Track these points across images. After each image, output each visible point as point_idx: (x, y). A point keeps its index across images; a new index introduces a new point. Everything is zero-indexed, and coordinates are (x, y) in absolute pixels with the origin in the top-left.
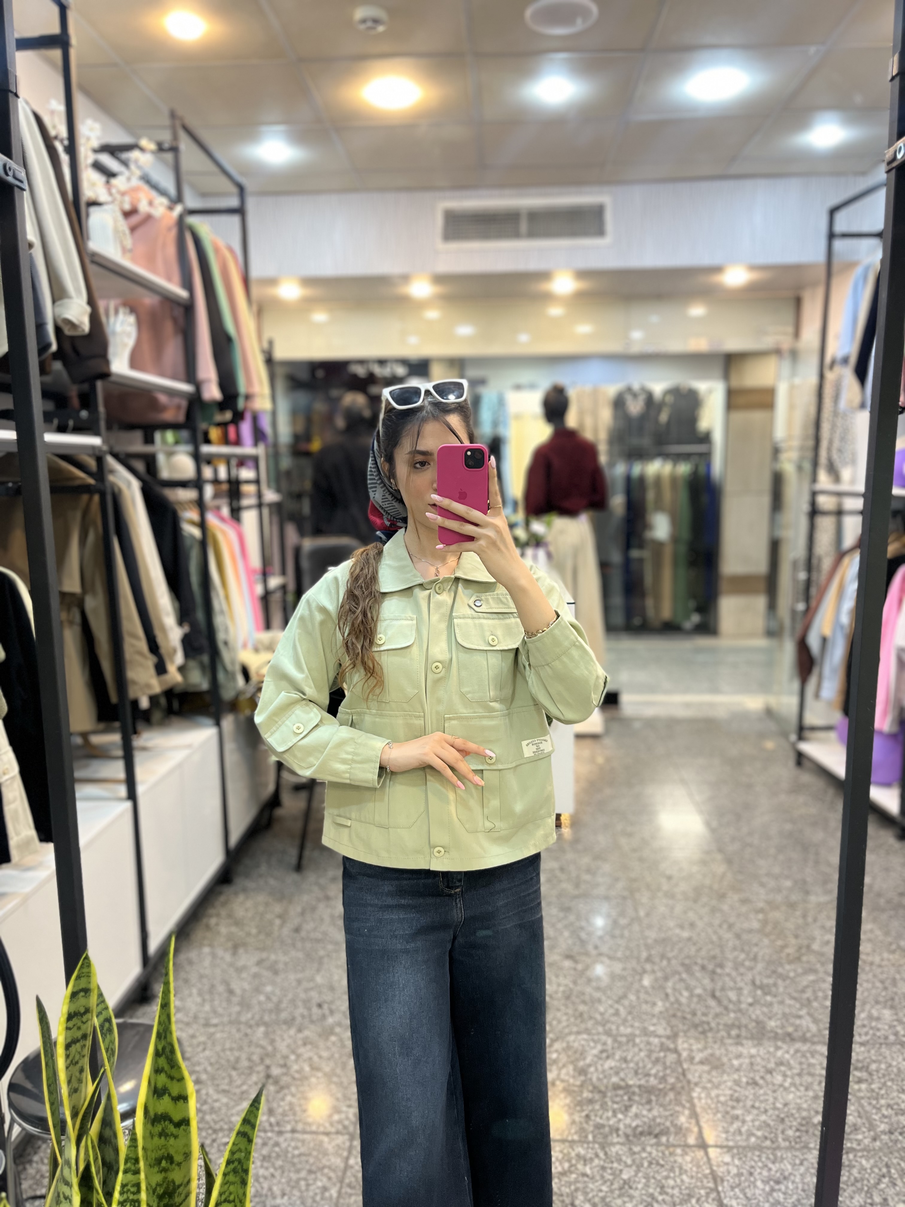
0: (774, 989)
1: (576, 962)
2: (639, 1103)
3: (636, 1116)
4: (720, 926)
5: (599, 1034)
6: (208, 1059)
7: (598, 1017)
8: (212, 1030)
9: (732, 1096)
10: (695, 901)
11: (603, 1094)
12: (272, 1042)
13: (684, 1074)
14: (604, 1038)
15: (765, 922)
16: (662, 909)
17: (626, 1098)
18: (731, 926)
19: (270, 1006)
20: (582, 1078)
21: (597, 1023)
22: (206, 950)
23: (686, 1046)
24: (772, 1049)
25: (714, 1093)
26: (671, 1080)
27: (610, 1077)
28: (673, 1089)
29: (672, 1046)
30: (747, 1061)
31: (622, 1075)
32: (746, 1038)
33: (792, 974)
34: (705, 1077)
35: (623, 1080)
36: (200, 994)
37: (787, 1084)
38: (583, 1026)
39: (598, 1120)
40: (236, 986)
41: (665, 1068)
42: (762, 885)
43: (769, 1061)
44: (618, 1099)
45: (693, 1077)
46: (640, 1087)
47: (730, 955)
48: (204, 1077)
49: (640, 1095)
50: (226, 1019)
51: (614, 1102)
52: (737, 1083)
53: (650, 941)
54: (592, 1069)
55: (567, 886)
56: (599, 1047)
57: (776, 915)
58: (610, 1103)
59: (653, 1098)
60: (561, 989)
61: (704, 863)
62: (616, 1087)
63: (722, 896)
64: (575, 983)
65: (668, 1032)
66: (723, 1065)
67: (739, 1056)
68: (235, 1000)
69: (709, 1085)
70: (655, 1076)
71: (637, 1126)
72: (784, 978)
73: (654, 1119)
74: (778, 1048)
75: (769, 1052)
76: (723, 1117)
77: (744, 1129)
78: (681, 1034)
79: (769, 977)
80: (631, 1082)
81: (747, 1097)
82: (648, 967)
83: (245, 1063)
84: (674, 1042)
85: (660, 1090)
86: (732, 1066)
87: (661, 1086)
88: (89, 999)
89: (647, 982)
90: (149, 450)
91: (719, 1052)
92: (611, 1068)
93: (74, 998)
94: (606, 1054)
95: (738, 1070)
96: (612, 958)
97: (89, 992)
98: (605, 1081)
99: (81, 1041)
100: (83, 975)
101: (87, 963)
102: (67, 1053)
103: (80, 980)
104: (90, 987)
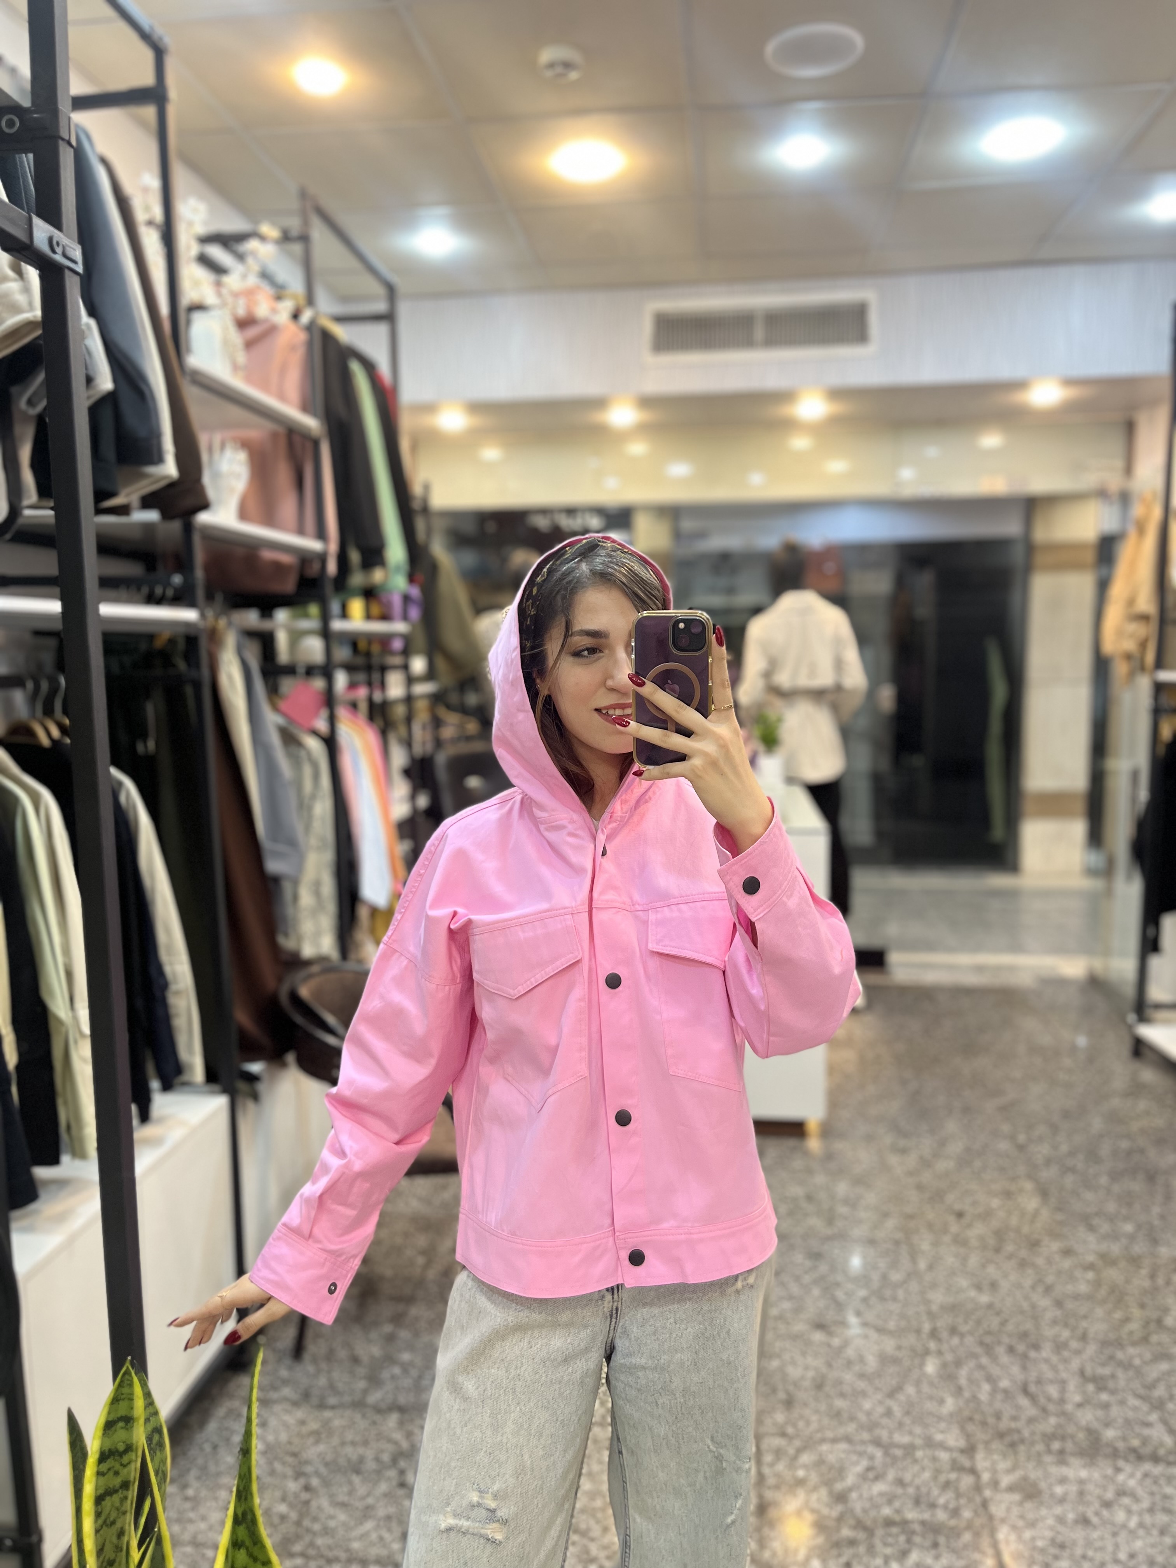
0: (1111, 1384)
1: (830, 1334)
2: (922, 1547)
4: (1033, 1288)
5: (863, 1442)
6: (320, 1455)
7: (862, 1417)
8: (328, 1414)
9: (1053, 1540)
10: (997, 1250)
11: (870, 1532)
12: (409, 1435)
13: (985, 1505)
14: (871, 1449)
15: (1097, 1284)
16: (950, 1260)
17: (902, 1538)
18: (1048, 1289)
19: (407, 1382)
20: (840, 1507)
21: (861, 1427)
23: (987, 1464)
24: (1109, 1472)
25: (1027, 1534)
26: (967, 1514)
27: (877, 1507)
28: (969, 1527)
29: (967, 1463)
30: (1074, 1488)
31: (897, 1504)
32: (1073, 1454)
33: (1137, 1362)
34: (1016, 1511)
35: (898, 1511)
37: (1132, 1524)
38: (841, 1431)
41: (958, 1495)
42: (1091, 1228)
43: (1104, 1488)
44: (890, 1540)
45: (998, 1510)
46: (923, 1523)
47: (1049, 1332)
48: (315, 1482)
49: (923, 1536)
50: (347, 1399)
51: (886, 1544)
52: (1061, 1520)
53: (934, 1308)
54: (854, 1495)
55: (815, 1222)
56: (864, 1463)
58: (879, 1546)
59: (942, 1540)
60: (811, 1374)
62: (889, 1523)
63: (1034, 1244)
64: (829, 1365)
65: (962, 1443)
66: (1040, 1492)
67: (1063, 1481)
68: (361, 1371)
69: (1021, 1523)
70: (945, 1507)
72: (1127, 1366)
74: (1118, 1470)
75: (1105, 1477)
78: (980, 1447)
79: (1103, 1365)
80: (910, 1516)
81: (1075, 1542)
82: (932, 1345)
83: (371, 1465)
84: (972, 1458)
85: (952, 1529)
86: (1052, 1495)
87: (953, 1522)
88: (132, 1431)
89: (931, 1367)
90: (266, 625)
91: (1034, 1474)
92: (881, 1494)
93: (109, 1429)
94: (873, 1474)
95: (1062, 1500)
96: (880, 1330)
97: (132, 1422)
98: (873, 1513)
99: (120, 1491)
100: (123, 1397)
101: (128, 1380)
102: (98, 1509)
103: (119, 1404)
104: (133, 1415)
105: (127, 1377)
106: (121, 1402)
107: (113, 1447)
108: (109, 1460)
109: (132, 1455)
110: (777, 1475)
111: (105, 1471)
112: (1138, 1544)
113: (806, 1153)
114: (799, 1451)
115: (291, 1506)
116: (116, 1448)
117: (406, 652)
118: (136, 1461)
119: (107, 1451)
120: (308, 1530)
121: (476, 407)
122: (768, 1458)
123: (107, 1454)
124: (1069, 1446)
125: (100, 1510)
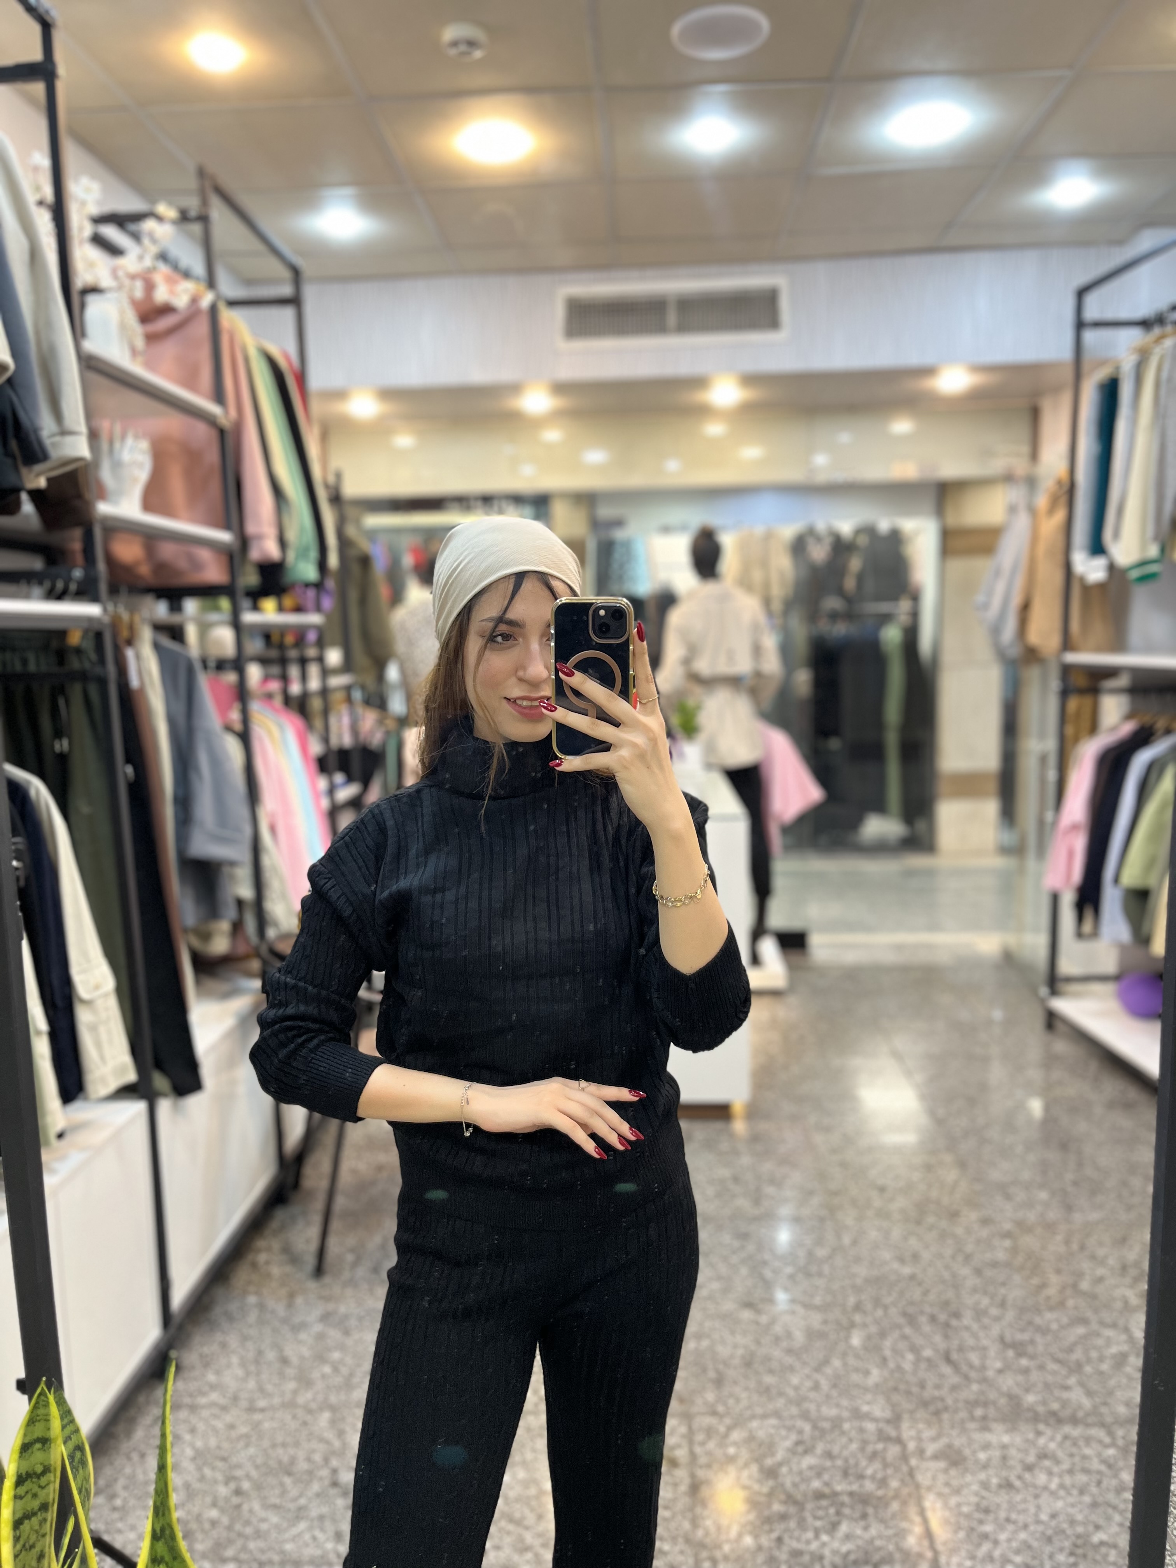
0: (1030, 1349)
1: (758, 1312)
2: (852, 1519)
3: (848, 1537)
4: (953, 1257)
5: (792, 1417)
6: (251, 1458)
7: (791, 1393)
8: (257, 1417)
9: (978, 1505)
10: (918, 1222)
11: (800, 1505)
13: (911, 1473)
14: (799, 1423)
15: (1014, 1251)
16: (873, 1234)
17: (832, 1511)
18: (968, 1258)
19: (338, 1380)
20: (771, 1483)
21: (790, 1402)
22: (252, 1299)
23: (913, 1433)
24: (1031, 1436)
25: (953, 1501)
26: (894, 1484)
27: (809, 1480)
28: (896, 1496)
29: (893, 1433)
30: (997, 1454)
31: (826, 1477)
32: (995, 1420)
33: (1054, 1326)
34: (941, 1478)
35: (827, 1484)
36: (243, 1364)
37: (1053, 1486)
38: (771, 1407)
39: (795, 1545)
40: (290, 1351)
41: (885, 1465)
42: (1008, 1197)
43: (1026, 1452)
44: (821, 1513)
45: (923, 1479)
46: (851, 1494)
47: (969, 1300)
48: (246, 1485)
49: (852, 1508)
50: (276, 1401)
51: (816, 1518)
52: (985, 1485)
53: (859, 1281)
54: (784, 1470)
55: (743, 1203)
56: (794, 1437)
57: (1029, 1241)
58: (810, 1519)
59: (870, 1510)
60: (740, 1352)
61: (928, 1168)
62: (819, 1496)
63: (954, 1215)
64: (758, 1343)
65: (888, 1414)
66: (965, 1459)
67: (986, 1447)
68: (290, 1372)
69: (947, 1490)
70: (873, 1478)
71: (849, 1553)
72: (1044, 1331)
73: (871, 1541)
74: (1039, 1434)
75: (1027, 1441)
76: (968, 1535)
77: (997, 1553)
78: (906, 1416)
79: (1022, 1330)
80: (839, 1488)
81: (998, 1506)
82: (858, 1318)
83: (303, 1466)
84: (898, 1428)
85: (880, 1498)
86: (977, 1461)
87: (880, 1493)
88: (49, 1453)
89: (856, 1340)
90: (175, 619)
91: (959, 1442)
92: (811, 1468)
93: (25, 1451)
94: (803, 1447)
95: (985, 1466)
96: (807, 1306)
97: (49, 1443)
98: (803, 1487)
99: (39, 1513)
100: (38, 1418)
101: (44, 1401)
102: (16, 1534)
103: (35, 1425)
104: (50, 1437)
105: (42, 1398)
106: (37, 1424)
107: (30, 1471)
108: (26, 1483)
109: (50, 1476)
110: (709, 1454)
111: (23, 1494)
112: (1060, 1504)
113: (732, 1135)
114: (730, 1429)
115: (222, 1511)
116: (33, 1470)
117: (321, 644)
118: (55, 1481)
119: (24, 1474)
120: (240, 1535)
121: (388, 394)
122: (700, 1437)
123: (24, 1477)
124: (992, 1412)
125: (18, 1534)
